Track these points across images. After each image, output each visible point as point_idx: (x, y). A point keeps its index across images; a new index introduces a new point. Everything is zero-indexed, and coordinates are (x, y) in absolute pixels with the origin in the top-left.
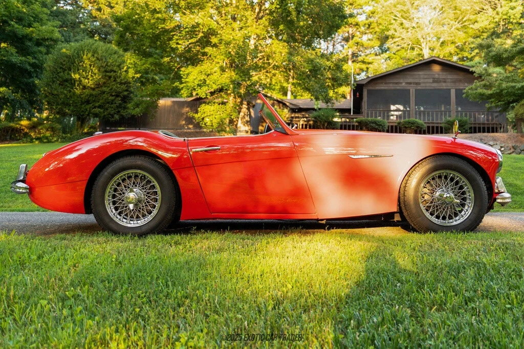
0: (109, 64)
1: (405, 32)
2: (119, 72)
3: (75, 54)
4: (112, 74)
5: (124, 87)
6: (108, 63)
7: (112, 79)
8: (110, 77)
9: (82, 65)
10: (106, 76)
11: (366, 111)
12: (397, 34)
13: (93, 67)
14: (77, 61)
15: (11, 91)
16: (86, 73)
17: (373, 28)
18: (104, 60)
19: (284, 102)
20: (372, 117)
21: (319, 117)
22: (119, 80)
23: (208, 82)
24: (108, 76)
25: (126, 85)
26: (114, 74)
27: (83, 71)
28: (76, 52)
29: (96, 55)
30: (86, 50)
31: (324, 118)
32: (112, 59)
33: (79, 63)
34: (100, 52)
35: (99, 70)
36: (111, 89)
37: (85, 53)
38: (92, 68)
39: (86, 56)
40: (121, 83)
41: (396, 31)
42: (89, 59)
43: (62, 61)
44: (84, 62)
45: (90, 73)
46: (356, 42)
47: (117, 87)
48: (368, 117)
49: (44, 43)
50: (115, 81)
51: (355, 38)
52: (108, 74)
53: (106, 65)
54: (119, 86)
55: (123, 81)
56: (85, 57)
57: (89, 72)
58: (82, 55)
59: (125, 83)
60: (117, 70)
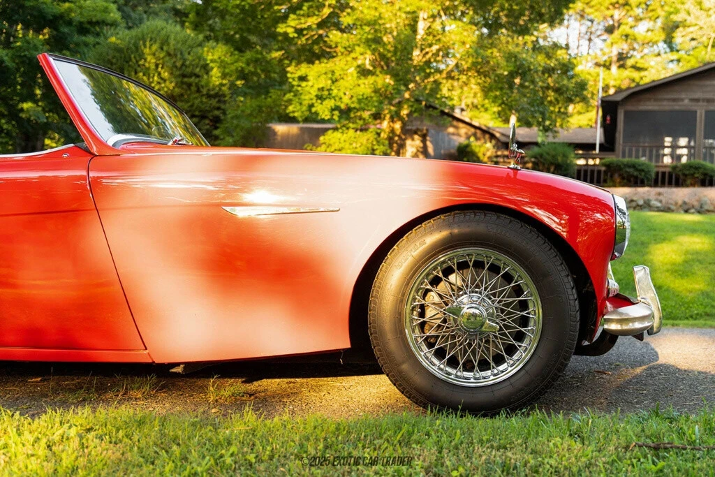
0: (188, 63)
1: (704, 16)
2: (205, 77)
3: (131, 45)
4: (193, 79)
5: (214, 102)
6: (185, 60)
7: (194, 88)
8: (190, 85)
9: (144, 65)
10: (182, 83)
11: (621, 147)
12: (690, 20)
13: (162, 68)
14: (135, 57)
15: (40, 109)
16: (149, 79)
17: (653, 10)
18: (179, 56)
19: (491, 131)
20: (630, 156)
21: (541, 155)
22: (204, 91)
23: (335, 92)
24: (186, 83)
25: (217, 100)
26: (197, 80)
27: (144, 75)
28: (133, 41)
29: (165, 48)
30: (149, 39)
31: (549, 158)
32: (192, 54)
33: (137, 62)
34: (172, 42)
35: (172, 74)
36: (192, 106)
37: (148, 44)
38: (160, 69)
39: (150, 48)
40: (209, 96)
41: (689, 14)
42: (154, 54)
43: (110, 57)
44: (145, 60)
45: (156, 78)
46: (624, 33)
47: (201, 102)
48: (624, 156)
49: (92, 29)
50: (198, 91)
51: (622, 27)
52: (186, 80)
53: (183, 65)
54: (204, 100)
55: (212, 93)
56: (147, 51)
57: (154, 75)
58: (143, 47)
59: (216, 95)
60: (200, 74)
